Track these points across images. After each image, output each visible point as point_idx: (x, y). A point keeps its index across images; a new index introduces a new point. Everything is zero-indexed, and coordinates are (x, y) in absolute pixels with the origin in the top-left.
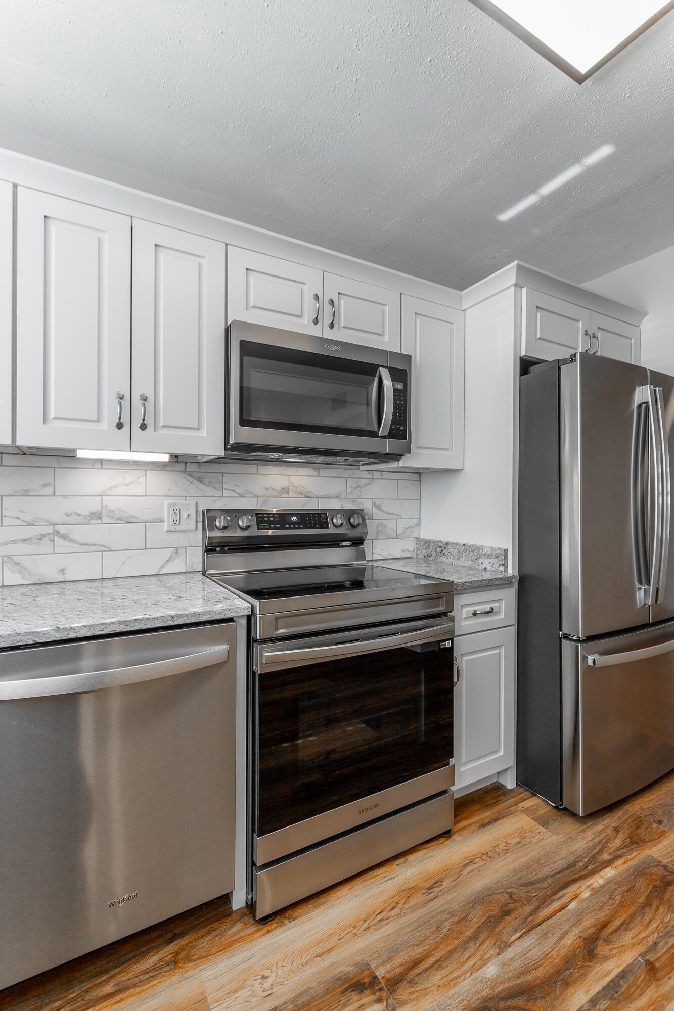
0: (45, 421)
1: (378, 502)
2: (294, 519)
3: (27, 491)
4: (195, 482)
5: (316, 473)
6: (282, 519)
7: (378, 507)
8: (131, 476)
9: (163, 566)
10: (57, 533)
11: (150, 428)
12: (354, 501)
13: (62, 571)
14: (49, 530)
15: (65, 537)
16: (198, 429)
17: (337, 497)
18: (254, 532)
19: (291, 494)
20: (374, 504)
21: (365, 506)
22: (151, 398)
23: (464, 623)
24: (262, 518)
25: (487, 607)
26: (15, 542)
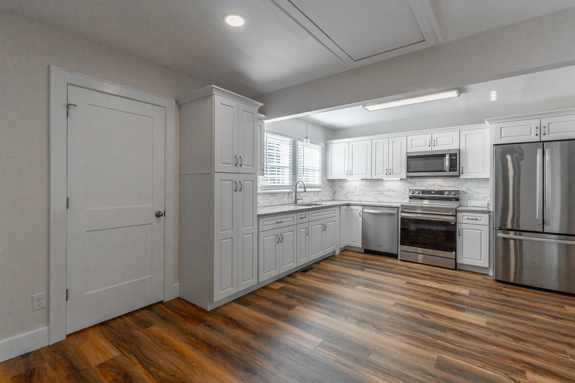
0: (376, 175)
1: (469, 189)
2: (433, 192)
3: (377, 185)
4: (409, 183)
5: (444, 180)
6: (429, 192)
7: (469, 190)
8: (395, 182)
9: (402, 201)
10: (382, 193)
11: (392, 174)
12: (458, 188)
13: (383, 200)
14: (381, 192)
15: (383, 194)
16: (401, 174)
17: (452, 187)
18: (420, 195)
19: (435, 186)
20: (468, 189)
21: (464, 189)
22: (392, 169)
23: (464, 220)
24: (424, 192)
25: (475, 218)
26: (376, 194)
